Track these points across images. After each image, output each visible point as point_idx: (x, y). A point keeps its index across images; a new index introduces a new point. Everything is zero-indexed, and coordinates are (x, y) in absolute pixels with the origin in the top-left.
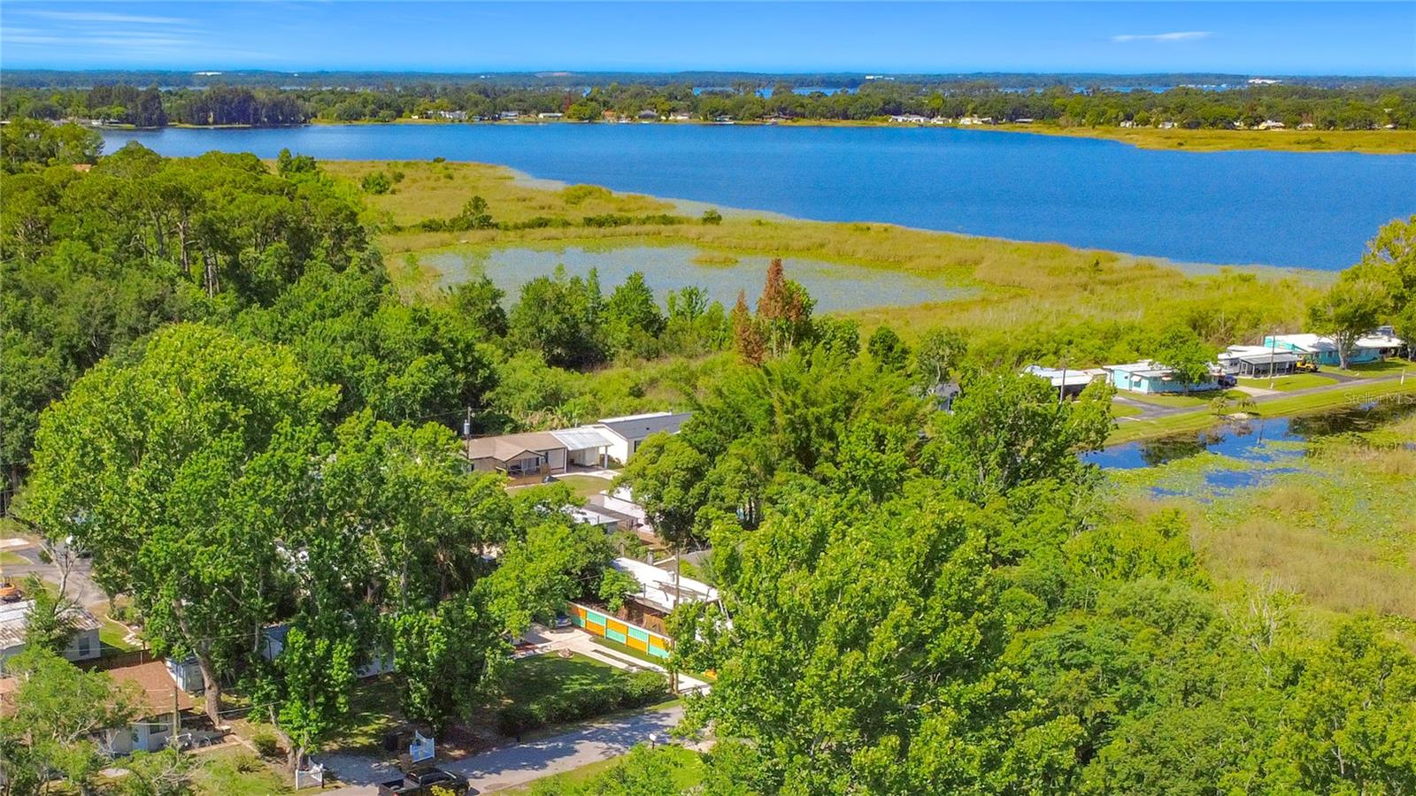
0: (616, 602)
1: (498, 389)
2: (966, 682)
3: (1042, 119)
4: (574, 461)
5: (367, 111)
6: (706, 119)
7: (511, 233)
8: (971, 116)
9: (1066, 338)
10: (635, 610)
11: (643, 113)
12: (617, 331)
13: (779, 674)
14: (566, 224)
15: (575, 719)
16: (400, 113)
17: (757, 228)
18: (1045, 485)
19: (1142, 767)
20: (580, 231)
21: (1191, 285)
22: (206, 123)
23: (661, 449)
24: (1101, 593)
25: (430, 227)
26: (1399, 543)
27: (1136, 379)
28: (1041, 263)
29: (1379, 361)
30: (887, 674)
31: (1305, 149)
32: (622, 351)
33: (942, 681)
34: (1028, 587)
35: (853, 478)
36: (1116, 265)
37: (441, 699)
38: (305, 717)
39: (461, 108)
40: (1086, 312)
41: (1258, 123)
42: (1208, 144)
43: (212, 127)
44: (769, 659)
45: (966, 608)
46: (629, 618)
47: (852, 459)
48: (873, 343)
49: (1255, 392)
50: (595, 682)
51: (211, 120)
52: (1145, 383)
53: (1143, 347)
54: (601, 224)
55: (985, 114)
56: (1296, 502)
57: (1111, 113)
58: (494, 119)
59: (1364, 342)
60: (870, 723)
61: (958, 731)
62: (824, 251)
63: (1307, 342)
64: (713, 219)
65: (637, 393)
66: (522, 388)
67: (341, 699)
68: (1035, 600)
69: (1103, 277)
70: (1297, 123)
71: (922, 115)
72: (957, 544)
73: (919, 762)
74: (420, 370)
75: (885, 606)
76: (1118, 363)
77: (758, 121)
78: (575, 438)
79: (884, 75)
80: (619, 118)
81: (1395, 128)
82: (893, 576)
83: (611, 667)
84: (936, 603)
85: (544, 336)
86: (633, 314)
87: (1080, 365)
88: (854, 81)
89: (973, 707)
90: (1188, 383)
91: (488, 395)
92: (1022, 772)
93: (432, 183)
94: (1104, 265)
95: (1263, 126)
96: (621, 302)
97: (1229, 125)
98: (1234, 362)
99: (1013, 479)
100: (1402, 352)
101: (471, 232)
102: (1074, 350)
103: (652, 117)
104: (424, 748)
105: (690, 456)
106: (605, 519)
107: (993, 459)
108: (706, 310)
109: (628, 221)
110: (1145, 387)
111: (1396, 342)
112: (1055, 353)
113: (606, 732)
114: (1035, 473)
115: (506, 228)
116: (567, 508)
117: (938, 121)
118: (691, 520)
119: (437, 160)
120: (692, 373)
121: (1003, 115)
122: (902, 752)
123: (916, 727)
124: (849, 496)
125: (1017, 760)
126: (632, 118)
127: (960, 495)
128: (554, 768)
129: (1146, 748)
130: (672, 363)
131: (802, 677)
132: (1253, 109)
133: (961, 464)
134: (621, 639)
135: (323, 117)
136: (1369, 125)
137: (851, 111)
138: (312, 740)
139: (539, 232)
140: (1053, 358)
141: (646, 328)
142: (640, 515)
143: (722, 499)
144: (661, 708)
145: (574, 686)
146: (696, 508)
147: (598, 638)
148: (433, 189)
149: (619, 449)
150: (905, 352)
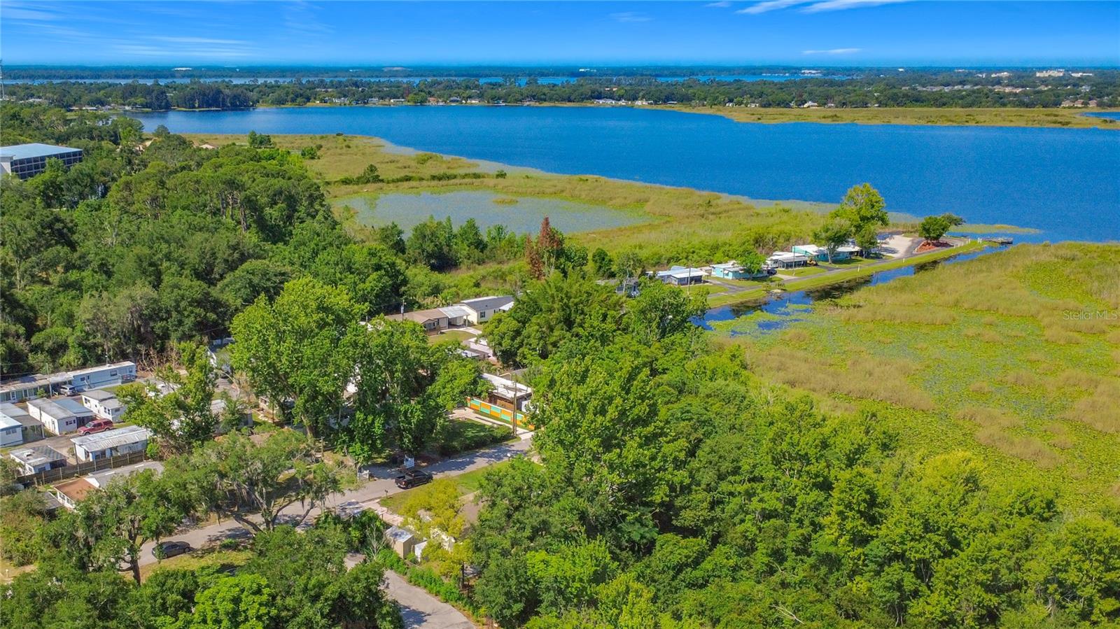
0: (484, 394)
1: (408, 285)
2: (643, 427)
3: (682, 101)
4: (452, 323)
5: (289, 99)
6: (488, 102)
7: (391, 185)
8: (641, 100)
9: (691, 250)
10: (493, 398)
11: (452, 99)
12: (462, 250)
13: (572, 426)
14: (421, 179)
15: (473, 448)
16: (308, 100)
17: (526, 180)
18: (678, 336)
19: (712, 459)
20: (429, 183)
21: (758, 214)
22: (194, 107)
23: (500, 321)
24: (701, 387)
25: (346, 182)
26: (844, 357)
27: (726, 272)
28: (680, 201)
29: (847, 259)
30: (614, 425)
31: (829, 121)
32: (465, 260)
33: (634, 427)
34: (669, 385)
35: (592, 335)
36: (719, 202)
37: (418, 440)
38: (362, 450)
39: (345, 96)
40: (702, 233)
41: (804, 104)
42: (776, 117)
43: (197, 110)
44: (569, 421)
45: (642, 398)
46: (490, 402)
47: (592, 326)
48: (594, 256)
49: (785, 277)
50: (479, 432)
51: (197, 105)
52: (731, 274)
53: (730, 254)
54: (440, 179)
55: (649, 99)
56: (799, 337)
57: (721, 98)
58: (365, 103)
59: (841, 249)
60: (607, 445)
61: (640, 446)
62: (564, 194)
63: (812, 249)
64: (502, 175)
65: (477, 285)
66: (421, 285)
67: (378, 442)
68: (673, 391)
69: (712, 210)
70: (825, 104)
71: (613, 99)
72: (639, 373)
73: (627, 458)
74: (374, 280)
75: (611, 399)
76: (718, 263)
77: (519, 104)
78: (451, 312)
79: (591, 68)
80: (438, 102)
81: (879, 106)
82: (615, 386)
83: (484, 425)
84: (631, 397)
85: (425, 254)
86: (470, 241)
87: (699, 265)
88: (573, 72)
89: (646, 437)
90: (752, 274)
91: (403, 289)
92: (666, 461)
93: (339, 151)
94: (713, 203)
95: (806, 105)
96: (464, 234)
97: (787, 105)
98: (776, 261)
99: (663, 335)
100: (860, 253)
101: (369, 185)
102: (695, 256)
103: (457, 101)
104: (410, 462)
105: (514, 325)
106: (474, 354)
107: (654, 325)
108: (507, 237)
109: (455, 177)
110: (730, 276)
111: (857, 249)
112: (686, 258)
113: (486, 453)
114: (674, 329)
115: (388, 182)
116: (459, 351)
117: (622, 103)
118: (516, 355)
119: (338, 135)
120: (503, 273)
121: (660, 99)
122: (620, 456)
123: (624, 445)
124: (590, 344)
125: (663, 457)
126: (446, 102)
127: (640, 342)
128: (470, 468)
129: (712, 451)
130: (491, 267)
131: (580, 427)
132: (801, 96)
133: (640, 327)
134: (487, 411)
135: (263, 102)
136: (865, 105)
137: (572, 98)
138: (364, 460)
139: (406, 184)
140: (684, 260)
141: (477, 247)
142: (490, 352)
143: (530, 345)
144: (510, 443)
145: (470, 433)
146: (518, 349)
147: (476, 411)
148: (341, 154)
149: (473, 316)
150: (610, 261)
